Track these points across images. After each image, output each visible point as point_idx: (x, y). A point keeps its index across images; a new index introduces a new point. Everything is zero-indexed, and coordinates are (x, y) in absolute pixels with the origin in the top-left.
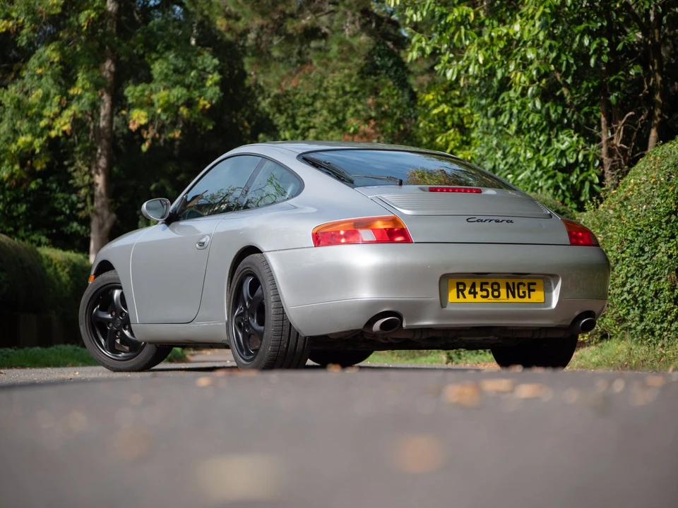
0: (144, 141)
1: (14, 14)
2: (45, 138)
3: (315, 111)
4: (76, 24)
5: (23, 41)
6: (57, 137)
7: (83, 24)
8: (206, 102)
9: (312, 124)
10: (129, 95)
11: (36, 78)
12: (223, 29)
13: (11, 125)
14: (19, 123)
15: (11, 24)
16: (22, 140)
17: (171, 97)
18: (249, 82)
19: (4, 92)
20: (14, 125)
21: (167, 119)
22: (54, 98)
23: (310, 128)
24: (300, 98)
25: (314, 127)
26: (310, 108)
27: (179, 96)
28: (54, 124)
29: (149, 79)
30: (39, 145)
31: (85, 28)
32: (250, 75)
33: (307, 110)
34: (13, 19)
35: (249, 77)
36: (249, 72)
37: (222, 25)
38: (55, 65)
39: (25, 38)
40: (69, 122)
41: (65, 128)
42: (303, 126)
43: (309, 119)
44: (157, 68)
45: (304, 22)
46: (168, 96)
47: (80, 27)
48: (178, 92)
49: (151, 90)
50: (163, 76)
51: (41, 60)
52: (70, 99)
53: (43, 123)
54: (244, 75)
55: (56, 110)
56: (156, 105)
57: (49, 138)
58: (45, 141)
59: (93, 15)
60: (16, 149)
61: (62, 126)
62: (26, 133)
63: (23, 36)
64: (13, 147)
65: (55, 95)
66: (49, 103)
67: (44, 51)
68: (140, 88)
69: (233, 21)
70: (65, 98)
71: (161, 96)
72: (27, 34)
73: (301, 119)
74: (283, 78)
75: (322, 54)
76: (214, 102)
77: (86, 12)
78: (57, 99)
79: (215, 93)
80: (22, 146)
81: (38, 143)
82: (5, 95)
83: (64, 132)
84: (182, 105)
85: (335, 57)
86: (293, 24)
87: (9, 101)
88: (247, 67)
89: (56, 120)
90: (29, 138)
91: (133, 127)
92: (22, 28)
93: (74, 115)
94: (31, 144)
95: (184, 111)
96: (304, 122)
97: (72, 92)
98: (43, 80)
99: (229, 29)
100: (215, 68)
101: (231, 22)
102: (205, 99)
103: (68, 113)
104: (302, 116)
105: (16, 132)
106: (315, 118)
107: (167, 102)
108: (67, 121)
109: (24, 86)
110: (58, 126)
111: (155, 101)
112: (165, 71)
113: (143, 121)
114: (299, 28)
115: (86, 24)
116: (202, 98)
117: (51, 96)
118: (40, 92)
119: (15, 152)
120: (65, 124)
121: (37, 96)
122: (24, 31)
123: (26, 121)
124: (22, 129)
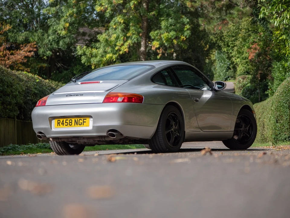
0: (158, 54)
1: (103, 4)
2: (118, 55)
3: (237, 39)
4: (129, 6)
5: (107, 15)
6: (123, 54)
7: (132, 7)
8: (184, 37)
9: (235, 45)
10: (151, 35)
11: (113, 29)
12: (189, 6)
13: (104, 49)
14: (107, 48)
15: (102, 8)
16: (108, 56)
17: (169, 36)
18: (201, 28)
19: (100, 36)
20: (105, 49)
21: (168, 45)
22: (121, 37)
23: (235, 46)
24: (230, 33)
25: (236, 46)
26: (235, 38)
27: (173, 35)
28: (121, 49)
29: (160, 28)
30: (115, 57)
31: (133, 8)
32: (202, 26)
33: (233, 38)
34: (103, 6)
35: (201, 26)
36: (201, 24)
37: (189, 5)
38: (122, 24)
39: (108, 13)
40: (127, 48)
41: (125, 50)
42: (231, 45)
43: (234, 43)
44: (163, 24)
45: (222, 2)
46: (168, 35)
47: (131, 7)
48: (172, 33)
49: (161, 33)
50: (165, 27)
51: (115, 22)
52: (128, 38)
53: (116, 48)
54: (199, 25)
55: (122, 42)
56: (163, 39)
57: (119, 54)
58: (118, 56)
59: (135, 3)
60: (106, 59)
61: (124, 49)
62: (110, 53)
63: (107, 13)
64: (105, 59)
65: (122, 36)
66: (119, 40)
67: (117, 18)
68: (156, 32)
69: (194, 3)
70: (125, 37)
71: (165, 35)
72: (109, 12)
73: (231, 42)
74: (215, 26)
75: (231, 16)
76: (187, 37)
77: (133, 1)
78: (122, 38)
79: (188, 34)
80: (108, 59)
81: (114, 57)
82: (101, 38)
83: (125, 52)
84: (174, 39)
85: (236, 17)
86: (218, 3)
87: (102, 39)
88: (200, 22)
89: (122, 47)
90: (111, 55)
91: (153, 49)
92: (107, 9)
93: (129, 45)
94: (112, 57)
95: (175, 42)
96: (232, 44)
97: (128, 35)
98: (117, 30)
99: (192, 6)
100: (188, 23)
101: (193, 3)
102: (183, 36)
103: (127, 44)
104: (231, 41)
105: (106, 52)
106: (237, 42)
107: (167, 38)
108: (127, 47)
109: (109, 33)
110: (123, 49)
111: (163, 37)
112: (167, 25)
113: (158, 46)
114: (220, 5)
115: (133, 7)
116: (183, 35)
117: (120, 37)
118: (115, 35)
119: (105, 61)
120: (126, 48)
121: (114, 37)
122: (108, 11)
123: (110, 47)
124: (108, 51)
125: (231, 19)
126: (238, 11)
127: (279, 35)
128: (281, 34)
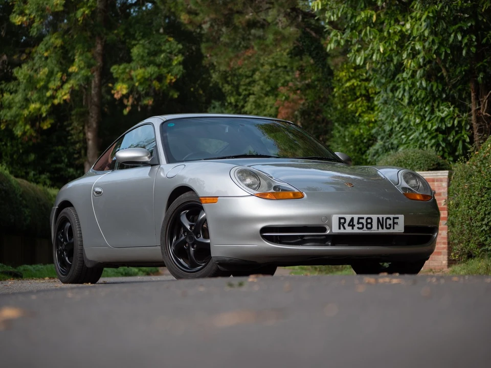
0: (126, 107)
1: (27, 12)
2: (50, 105)
3: (254, 81)
4: (74, 19)
5: (34, 32)
6: (59, 104)
7: (79, 19)
8: (172, 77)
9: (251, 92)
10: (115, 71)
11: (43, 59)
12: (186, 22)
13: (24, 95)
14: (30, 93)
15: (25, 19)
16: (33, 106)
17: (146, 74)
18: (205, 62)
19: (19, 70)
20: (27, 95)
21: (143, 90)
22: (57, 74)
23: (250, 94)
24: (242, 71)
25: (253, 94)
26: (251, 79)
27: (152, 72)
28: (57, 94)
29: (129, 60)
30: (45, 110)
31: (81, 22)
32: (207, 57)
33: (248, 80)
34: (26, 15)
35: (205, 59)
36: (205, 55)
37: (185, 19)
38: (58, 49)
39: (36, 29)
40: (68, 93)
41: (65, 97)
42: (244, 93)
43: (249, 88)
44: (135, 51)
45: (247, 17)
46: (144, 73)
47: (77, 20)
48: (151, 69)
49: (131, 68)
50: (140, 58)
51: (47, 46)
52: (69, 75)
53: (49, 94)
54: (201, 57)
55: (59, 83)
56: (135, 79)
57: (53, 105)
58: (50, 107)
59: (87, 12)
60: (28, 113)
61: (63, 96)
62: (36, 101)
63: (34, 28)
64: (26, 112)
65: (58, 72)
66: (53, 78)
67: (50, 39)
68: (122, 67)
69: (194, 16)
70: (65, 74)
71: (139, 73)
72: (37, 27)
73: (244, 87)
74: (231, 59)
75: (261, 42)
76: (178, 77)
77: (82, 10)
78: (59, 75)
79: (179, 71)
80: (32, 111)
81: (44, 109)
82: (20, 73)
83: (65, 101)
84: (155, 79)
85: (271, 44)
86: (239, 18)
87: (22, 77)
88: (203, 51)
89: (58, 91)
90: (38, 105)
91: (117, 96)
92: (33, 22)
93: (72, 88)
94: (40, 109)
95: (156, 84)
96: (245, 90)
97: (71, 70)
98: (49, 61)
99: (191, 22)
100: (180, 52)
101: (192, 17)
102: (172, 75)
103: (67, 86)
104: (244, 85)
105: (27, 101)
106: (254, 87)
107: (143, 77)
108: (67, 91)
109: (34, 65)
110: (60, 96)
111: (134, 77)
112: (142, 54)
113: (125, 92)
114: (243, 22)
115: (82, 18)
116: (170, 74)
117: (55, 72)
118: (46, 70)
119: (27, 116)
120: (65, 94)
121: (44, 73)
122: (35, 25)
123: (35, 92)
124: (33, 98)
125: (262, 47)
126: (276, 33)
127: (344, 79)
128: (349, 76)
